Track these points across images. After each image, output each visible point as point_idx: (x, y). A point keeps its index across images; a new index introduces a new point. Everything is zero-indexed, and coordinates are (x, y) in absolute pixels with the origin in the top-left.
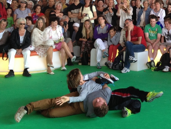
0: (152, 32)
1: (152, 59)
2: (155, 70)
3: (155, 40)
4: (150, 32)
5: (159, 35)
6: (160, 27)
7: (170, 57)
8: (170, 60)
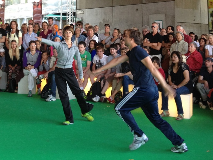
3: (84, 67)
5: (89, 62)
6: (90, 53)
7: (102, 86)
8: (101, 90)
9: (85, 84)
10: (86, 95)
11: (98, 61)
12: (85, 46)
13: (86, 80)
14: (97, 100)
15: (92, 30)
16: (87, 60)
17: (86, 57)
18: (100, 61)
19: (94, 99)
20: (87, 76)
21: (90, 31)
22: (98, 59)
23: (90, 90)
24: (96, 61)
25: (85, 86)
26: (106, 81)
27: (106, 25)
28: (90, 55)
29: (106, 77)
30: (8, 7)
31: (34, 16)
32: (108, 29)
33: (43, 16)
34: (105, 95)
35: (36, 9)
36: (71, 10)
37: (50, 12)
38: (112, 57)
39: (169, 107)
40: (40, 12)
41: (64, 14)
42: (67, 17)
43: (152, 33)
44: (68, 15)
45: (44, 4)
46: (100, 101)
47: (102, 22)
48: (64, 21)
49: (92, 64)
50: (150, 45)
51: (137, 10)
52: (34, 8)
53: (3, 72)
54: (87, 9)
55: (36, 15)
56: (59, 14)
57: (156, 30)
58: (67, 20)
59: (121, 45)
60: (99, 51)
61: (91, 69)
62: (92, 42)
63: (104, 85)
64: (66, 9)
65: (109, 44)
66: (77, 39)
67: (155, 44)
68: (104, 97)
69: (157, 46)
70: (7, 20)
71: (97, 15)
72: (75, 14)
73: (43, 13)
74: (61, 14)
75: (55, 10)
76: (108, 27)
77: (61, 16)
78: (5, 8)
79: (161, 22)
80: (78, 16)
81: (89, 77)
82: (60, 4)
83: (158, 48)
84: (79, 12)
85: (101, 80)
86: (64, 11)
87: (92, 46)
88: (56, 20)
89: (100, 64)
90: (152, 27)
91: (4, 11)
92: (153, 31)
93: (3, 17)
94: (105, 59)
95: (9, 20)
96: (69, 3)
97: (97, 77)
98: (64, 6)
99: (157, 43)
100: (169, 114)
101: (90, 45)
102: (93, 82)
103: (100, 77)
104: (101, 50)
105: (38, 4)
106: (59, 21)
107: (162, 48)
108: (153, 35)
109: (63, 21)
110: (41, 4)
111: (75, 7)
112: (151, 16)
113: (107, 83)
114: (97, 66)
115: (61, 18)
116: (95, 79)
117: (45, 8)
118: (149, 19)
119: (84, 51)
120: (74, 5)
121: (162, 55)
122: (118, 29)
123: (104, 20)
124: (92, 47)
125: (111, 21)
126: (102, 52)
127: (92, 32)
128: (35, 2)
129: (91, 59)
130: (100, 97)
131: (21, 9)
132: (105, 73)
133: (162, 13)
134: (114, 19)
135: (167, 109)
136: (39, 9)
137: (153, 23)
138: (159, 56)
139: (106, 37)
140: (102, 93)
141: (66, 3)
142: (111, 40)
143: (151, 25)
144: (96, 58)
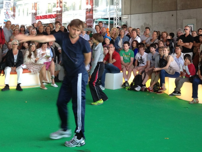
0: (125, 56)
1: (126, 80)
2: (128, 89)
3: (128, 63)
4: (124, 56)
5: (132, 59)
6: (133, 51)
7: (143, 78)
8: (142, 81)
9: (129, 76)
10: (130, 85)
11: (140, 58)
12: (129, 46)
13: (130, 73)
14: (139, 90)
15: (135, 32)
16: (130, 57)
17: (129, 54)
18: (141, 57)
19: (136, 89)
20: (131, 70)
21: (134, 33)
22: (140, 56)
23: (133, 81)
24: (138, 57)
25: (128, 78)
26: (147, 74)
27: (147, 28)
28: (133, 52)
29: (146, 71)
30: (65, 13)
31: (87, 20)
32: (149, 32)
33: (94, 20)
34: (145, 85)
35: (88, 14)
36: (118, 15)
37: (100, 17)
38: (151, 54)
39: (198, 96)
40: (92, 17)
41: (112, 19)
42: (114, 21)
43: (185, 34)
44: (115, 20)
45: (95, 10)
46: (141, 90)
47: (143, 25)
48: (112, 24)
49: (135, 60)
50: (183, 44)
51: (173, 15)
52: (86, 14)
53: (61, 66)
54: (131, 14)
55: (88, 19)
56: (108, 19)
57: (188, 32)
58: (114, 23)
59: (159, 44)
60: (140, 49)
61: (134, 64)
62: (135, 42)
63: (144, 77)
64: (114, 15)
65: (149, 44)
66: (121, 39)
67: (187, 44)
68: (145, 87)
69: (189, 45)
70: (64, 24)
71: (139, 19)
72: (120, 19)
73: (94, 18)
74: (109, 19)
75: (104, 16)
76: (148, 30)
77: (109, 21)
78: (63, 14)
79: (192, 26)
80: (123, 20)
81: (132, 70)
82: (108, 10)
83: (190, 47)
84: (124, 17)
85: (142, 73)
86: (112, 17)
87: (135, 45)
88: (105, 24)
89: (142, 60)
90: (185, 30)
91: (62, 16)
92: (186, 33)
93: (61, 21)
94: (145, 56)
95: (66, 24)
96: (115, 10)
97: (139, 71)
98: (112, 12)
99: (189, 43)
100: (198, 102)
101: (133, 44)
102: (135, 75)
103: (141, 71)
104: (142, 49)
105: (90, 11)
106: (108, 24)
107: (193, 47)
108: (186, 36)
109: (110, 24)
110: (92, 10)
111: (120, 13)
112: (184, 21)
113: (147, 76)
114: (139, 61)
115: (109, 22)
116: (137, 73)
117: (95, 14)
118: (182, 23)
119: (129, 49)
120: (120, 11)
121: (193, 53)
122: (156, 32)
123: (145, 24)
124: (134, 47)
125: (151, 24)
126: (143, 50)
127: (135, 33)
128: (87, 9)
129: (134, 55)
130: (141, 87)
131: (76, 14)
132: (146, 68)
133: (193, 18)
134: (153, 23)
135: (197, 97)
136: (91, 14)
137: (186, 26)
138: (191, 54)
139: (146, 38)
140: (143, 84)
141: (113, 10)
142: (151, 40)
143: (184, 28)
144: (138, 55)
